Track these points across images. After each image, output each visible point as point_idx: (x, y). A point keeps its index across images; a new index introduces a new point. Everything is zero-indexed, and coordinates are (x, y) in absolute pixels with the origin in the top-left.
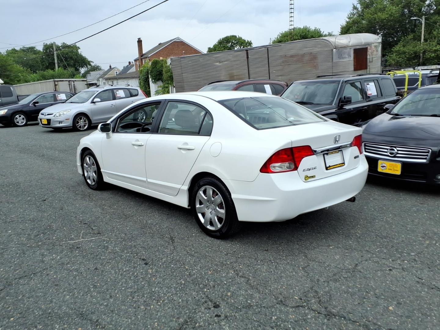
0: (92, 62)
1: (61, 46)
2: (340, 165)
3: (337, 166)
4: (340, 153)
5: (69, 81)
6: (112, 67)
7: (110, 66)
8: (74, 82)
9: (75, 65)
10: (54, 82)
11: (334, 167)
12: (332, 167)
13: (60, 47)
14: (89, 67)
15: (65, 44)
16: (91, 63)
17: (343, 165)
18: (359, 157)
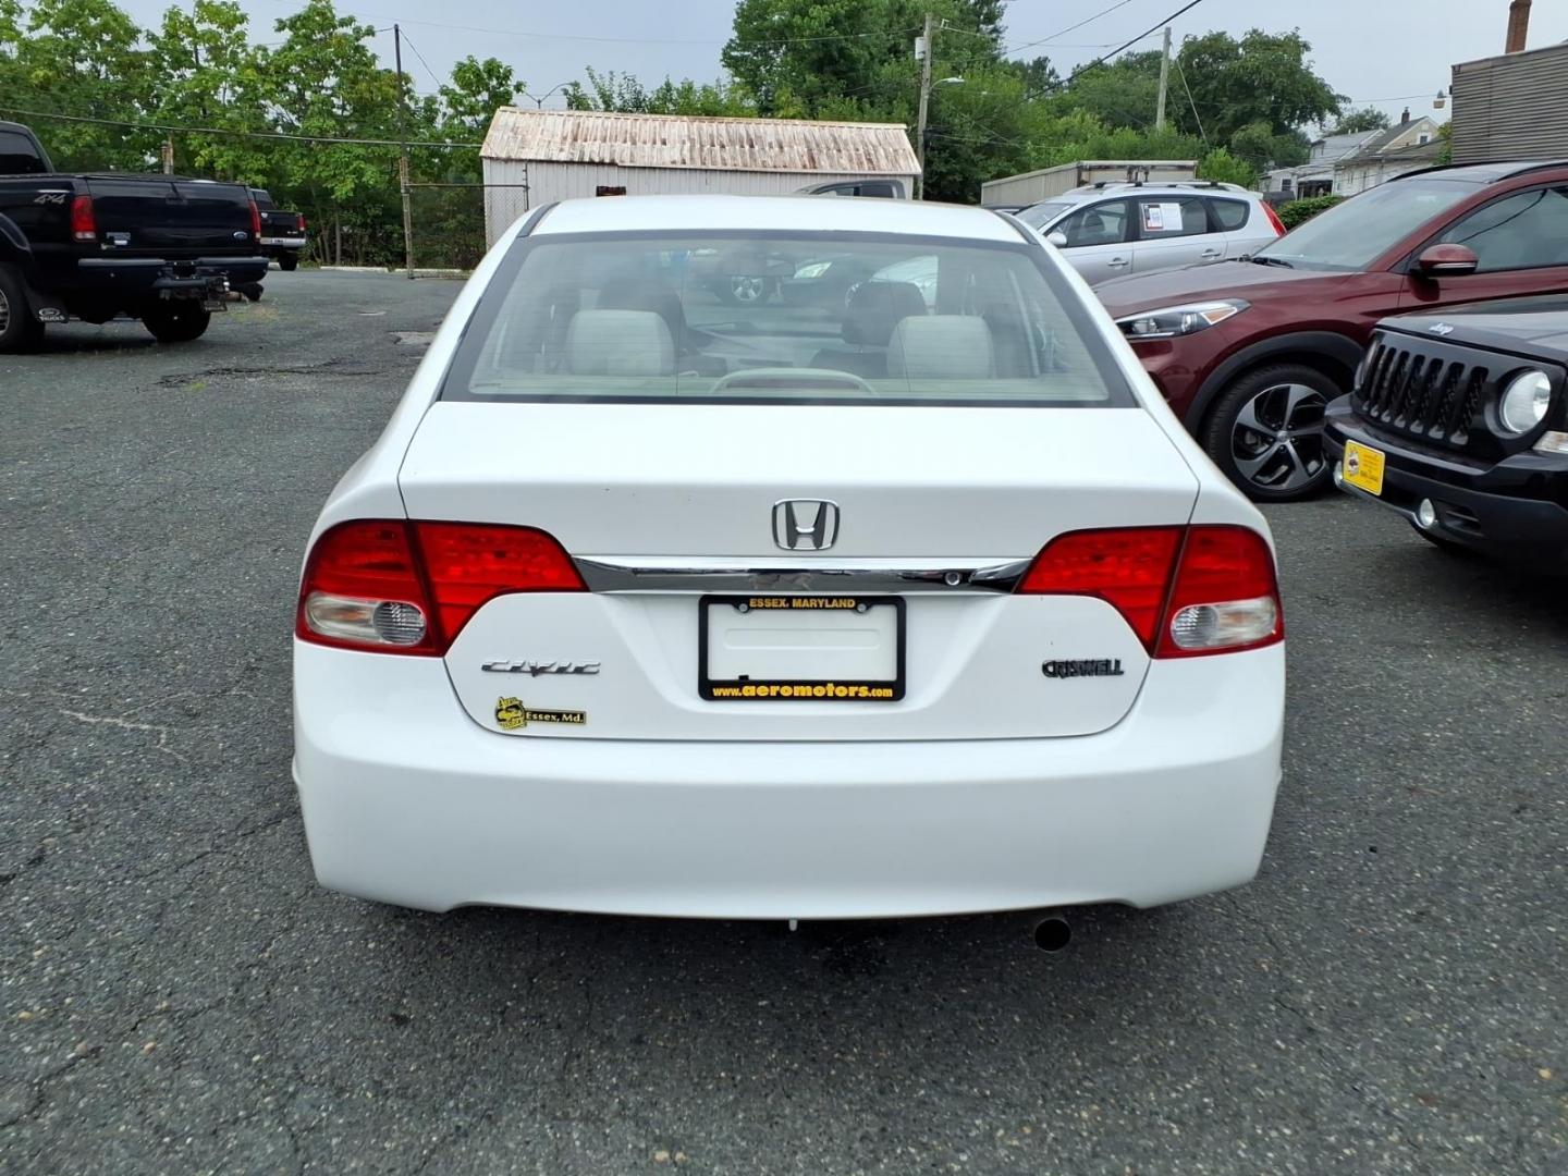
0: (1345, 99)
1: (1244, 45)
2: (843, 691)
3: (816, 691)
5: (1131, 169)
6: (1411, 118)
7: (1406, 115)
8: (1147, 173)
9: (1275, 111)
10: (1076, 171)
11: (787, 691)
12: (763, 691)
13: (1238, 46)
14: (1330, 119)
15: (1260, 35)
16: (1342, 105)
17: (889, 693)
18: (1122, 673)
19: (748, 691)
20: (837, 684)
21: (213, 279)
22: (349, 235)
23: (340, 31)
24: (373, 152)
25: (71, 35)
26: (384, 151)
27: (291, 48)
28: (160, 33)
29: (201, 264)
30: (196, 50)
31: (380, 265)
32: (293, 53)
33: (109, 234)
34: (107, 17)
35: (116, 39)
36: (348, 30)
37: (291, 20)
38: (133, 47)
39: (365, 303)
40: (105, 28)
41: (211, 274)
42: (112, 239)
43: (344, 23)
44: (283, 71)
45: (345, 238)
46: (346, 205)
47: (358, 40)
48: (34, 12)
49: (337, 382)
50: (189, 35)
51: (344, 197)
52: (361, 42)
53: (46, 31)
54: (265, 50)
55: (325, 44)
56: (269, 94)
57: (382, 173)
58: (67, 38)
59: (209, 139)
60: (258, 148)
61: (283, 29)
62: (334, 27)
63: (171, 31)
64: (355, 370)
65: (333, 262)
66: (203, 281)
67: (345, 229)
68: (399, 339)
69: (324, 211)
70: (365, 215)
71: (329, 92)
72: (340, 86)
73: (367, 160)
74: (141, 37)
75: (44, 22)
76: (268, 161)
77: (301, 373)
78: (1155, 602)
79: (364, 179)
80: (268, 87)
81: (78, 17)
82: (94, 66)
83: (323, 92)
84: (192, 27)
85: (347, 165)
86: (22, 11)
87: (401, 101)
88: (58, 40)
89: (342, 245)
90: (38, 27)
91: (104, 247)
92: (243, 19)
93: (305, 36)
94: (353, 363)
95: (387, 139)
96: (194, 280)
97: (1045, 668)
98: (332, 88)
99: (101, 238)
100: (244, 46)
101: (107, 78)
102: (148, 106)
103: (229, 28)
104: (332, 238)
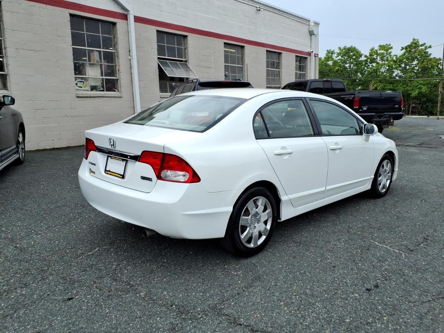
2: (117, 175)
3: (115, 175)
4: (124, 163)
11: (112, 174)
12: (110, 173)
17: (121, 177)
18: (152, 181)
19: (109, 173)
20: (118, 174)
21: (388, 119)
22: (414, 107)
23: (420, 48)
24: (426, 82)
25: (346, 58)
26: (429, 82)
27: (405, 54)
28: (368, 55)
29: (385, 115)
30: (377, 58)
31: (424, 115)
32: (405, 56)
33: (362, 107)
34: (355, 52)
35: (357, 57)
36: (423, 47)
37: (406, 47)
38: (360, 59)
39: (425, 126)
40: (354, 55)
41: (387, 117)
42: (363, 108)
43: (422, 45)
44: (401, 61)
45: (413, 108)
46: (415, 98)
47: (426, 49)
48: (338, 53)
49: (425, 150)
50: (375, 54)
51: (414, 96)
52: (427, 51)
53: (340, 57)
54: (397, 56)
55: (415, 52)
56: (396, 68)
57: (428, 88)
58: (344, 58)
59: (377, 81)
60: (390, 83)
61: (403, 49)
62: (419, 47)
63: (371, 54)
64: (429, 146)
65: (408, 114)
66: (385, 119)
67: (413, 105)
68: (441, 138)
69: (407, 100)
70: (420, 100)
71: (414, 66)
72: (418, 63)
73: (424, 85)
74: (363, 57)
75: (340, 55)
76: (393, 86)
77: (412, 146)
78: (159, 168)
79: (422, 90)
80: (396, 66)
81: (348, 53)
82: (350, 65)
83: (412, 66)
84: (377, 52)
85: (417, 86)
86: (335, 53)
87: (437, 66)
88: (342, 60)
89: (412, 109)
90: (338, 56)
91: (360, 110)
92: (391, 48)
93: (409, 50)
94: (428, 144)
95: (431, 78)
96: (382, 119)
97: (141, 177)
98: (415, 64)
99: (360, 108)
100: (390, 56)
101: (353, 68)
102: (362, 74)
103: (387, 50)
104: (409, 107)
